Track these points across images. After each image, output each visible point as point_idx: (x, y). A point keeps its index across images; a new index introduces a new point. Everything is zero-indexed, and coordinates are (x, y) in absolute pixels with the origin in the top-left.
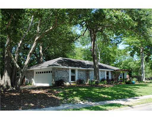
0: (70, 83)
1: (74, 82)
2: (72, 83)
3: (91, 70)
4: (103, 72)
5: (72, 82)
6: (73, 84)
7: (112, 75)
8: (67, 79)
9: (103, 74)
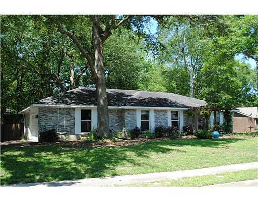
0: (77, 135)
1: (86, 133)
2: (82, 136)
3: (129, 110)
4: (161, 113)
5: (83, 134)
6: (85, 138)
7: (186, 120)
8: (71, 128)
9: (163, 117)
